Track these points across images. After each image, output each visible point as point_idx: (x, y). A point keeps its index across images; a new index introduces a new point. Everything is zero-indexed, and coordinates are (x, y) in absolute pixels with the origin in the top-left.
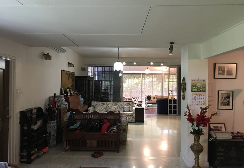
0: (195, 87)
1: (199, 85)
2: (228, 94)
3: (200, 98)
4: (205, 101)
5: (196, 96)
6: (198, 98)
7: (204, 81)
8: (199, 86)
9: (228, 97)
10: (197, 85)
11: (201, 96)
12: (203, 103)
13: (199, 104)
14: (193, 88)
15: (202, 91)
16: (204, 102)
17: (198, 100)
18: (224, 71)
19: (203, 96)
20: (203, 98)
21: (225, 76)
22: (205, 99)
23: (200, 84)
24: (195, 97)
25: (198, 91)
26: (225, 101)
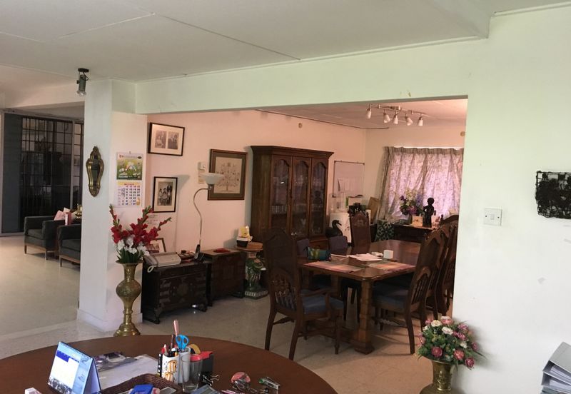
0: (123, 170)
1: (130, 165)
2: (169, 183)
3: (133, 191)
4: (140, 197)
5: (125, 187)
6: (129, 191)
7: (140, 158)
8: (131, 168)
9: (170, 189)
10: (128, 166)
11: (133, 188)
12: (137, 200)
13: (129, 203)
14: (120, 171)
15: (136, 178)
16: (139, 199)
17: (129, 197)
18: (165, 140)
19: (137, 188)
20: (137, 191)
21: (167, 150)
22: (140, 194)
23: (132, 164)
24: (123, 190)
25: (128, 178)
26: (165, 197)
